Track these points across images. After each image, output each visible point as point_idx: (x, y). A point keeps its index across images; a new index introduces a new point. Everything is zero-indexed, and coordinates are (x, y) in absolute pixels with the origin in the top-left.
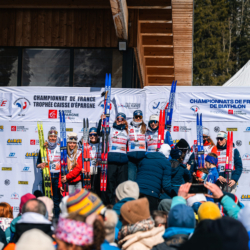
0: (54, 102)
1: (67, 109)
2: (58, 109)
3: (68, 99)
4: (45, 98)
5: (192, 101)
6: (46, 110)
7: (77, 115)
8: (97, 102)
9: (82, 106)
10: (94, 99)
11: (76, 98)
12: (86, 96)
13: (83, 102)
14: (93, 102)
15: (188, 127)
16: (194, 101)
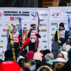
0: (12, 14)
1: (18, 16)
2: (14, 16)
3: (18, 12)
4: (9, 12)
5: (67, 13)
6: (9, 17)
7: (22, 19)
8: (30, 14)
9: (24, 15)
10: (29, 12)
11: (22, 12)
12: (26, 11)
13: (24, 14)
14: (28, 14)
15: (66, 23)
16: (68, 13)
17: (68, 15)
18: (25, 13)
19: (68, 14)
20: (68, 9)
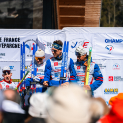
5: (107, 41)
7: (4, 54)
9: (9, 46)
10: (19, 39)
11: (3, 39)
12: (12, 37)
13: (9, 43)
14: (17, 43)
15: (103, 65)
16: (109, 41)
17: (109, 47)
18: (10, 41)
19: (108, 44)
20: (109, 33)
